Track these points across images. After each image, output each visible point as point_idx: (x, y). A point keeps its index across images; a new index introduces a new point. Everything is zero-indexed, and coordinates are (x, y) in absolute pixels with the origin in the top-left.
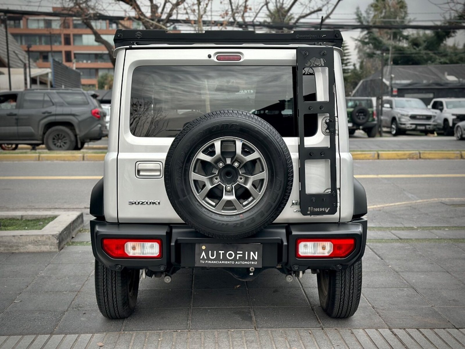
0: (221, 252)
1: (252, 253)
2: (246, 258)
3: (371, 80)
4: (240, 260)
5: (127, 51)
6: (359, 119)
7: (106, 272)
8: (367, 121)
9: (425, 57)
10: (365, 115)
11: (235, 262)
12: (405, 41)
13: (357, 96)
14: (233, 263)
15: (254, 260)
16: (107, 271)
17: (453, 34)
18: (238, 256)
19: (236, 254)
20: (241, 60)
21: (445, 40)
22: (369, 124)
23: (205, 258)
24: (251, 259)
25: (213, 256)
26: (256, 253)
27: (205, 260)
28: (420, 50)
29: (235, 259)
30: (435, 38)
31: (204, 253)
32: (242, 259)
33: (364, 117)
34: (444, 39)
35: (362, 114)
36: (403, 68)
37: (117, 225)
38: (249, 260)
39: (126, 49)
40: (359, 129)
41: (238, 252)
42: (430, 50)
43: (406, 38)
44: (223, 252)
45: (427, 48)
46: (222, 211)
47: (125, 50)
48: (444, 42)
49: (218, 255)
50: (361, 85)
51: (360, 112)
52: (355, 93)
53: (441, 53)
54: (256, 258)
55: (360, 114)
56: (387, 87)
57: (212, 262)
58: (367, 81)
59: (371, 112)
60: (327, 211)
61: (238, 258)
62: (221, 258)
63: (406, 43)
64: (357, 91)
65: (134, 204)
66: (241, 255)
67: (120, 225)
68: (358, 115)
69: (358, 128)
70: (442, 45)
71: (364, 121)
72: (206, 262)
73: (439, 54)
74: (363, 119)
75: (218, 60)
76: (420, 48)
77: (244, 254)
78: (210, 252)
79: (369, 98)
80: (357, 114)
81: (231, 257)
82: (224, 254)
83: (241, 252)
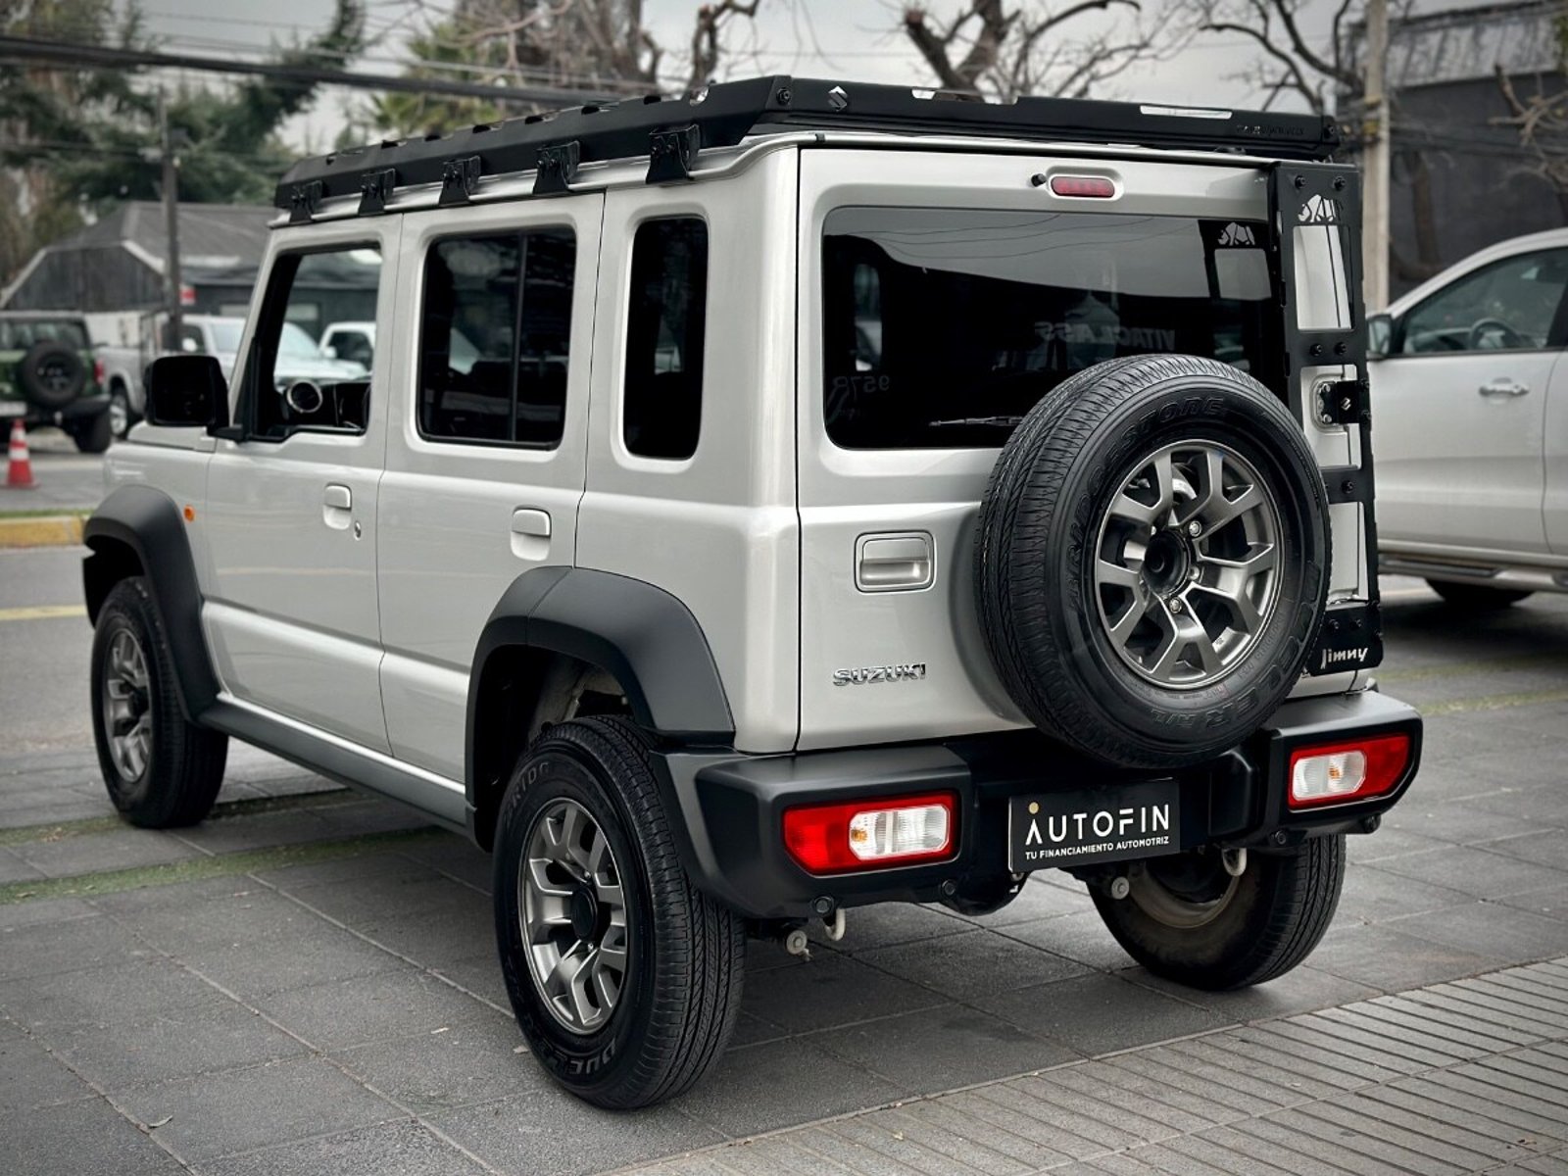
0: (1080, 817)
1: (1156, 811)
2: (1143, 830)
3: (85, 252)
4: (1127, 837)
5: (803, 152)
6: (51, 386)
7: (704, 936)
8: (79, 394)
9: (219, 176)
10: (66, 374)
11: (1115, 846)
12: (138, 115)
13: (28, 308)
14: (1110, 847)
15: (1161, 832)
16: (704, 933)
17: (305, 105)
18: (1123, 822)
19: (1117, 818)
20: (1115, 198)
21: (281, 123)
22: (85, 404)
23: (1040, 841)
24: (1155, 828)
25: (1058, 833)
26: (1167, 807)
27: (1038, 848)
28: (203, 150)
29: (1114, 837)
30: (246, 112)
31: (1034, 827)
32: (1133, 832)
33: (64, 380)
34: (277, 119)
35: (59, 372)
36: (195, 212)
37: (788, 761)
38: (1150, 834)
39: (802, 146)
40: (51, 423)
41: (1122, 812)
42: (233, 152)
43: (145, 105)
44: (1084, 816)
45: (224, 146)
46: (1172, 679)
47: (796, 149)
48: (278, 130)
49: (1073, 824)
50: (39, 268)
51: (50, 366)
52: (15, 296)
53: (266, 164)
54: (1166, 825)
55: (51, 372)
56: (158, 279)
57: (1057, 852)
58: (64, 255)
59: (86, 364)
60: (1362, 657)
61: (1122, 832)
62: (1080, 837)
63: (143, 123)
64: (26, 288)
65: (851, 684)
66: (1130, 821)
67: (798, 759)
68: (46, 375)
69: (46, 418)
70: (269, 138)
71: (68, 393)
72: (1042, 853)
73: (260, 165)
74: (63, 386)
75: (1057, 193)
76: (204, 142)
77: (1136, 816)
78: (1051, 819)
79: (77, 315)
80: (41, 371)
81: (1103, 828)
82: (1087, 823)
83: (1130, 811)
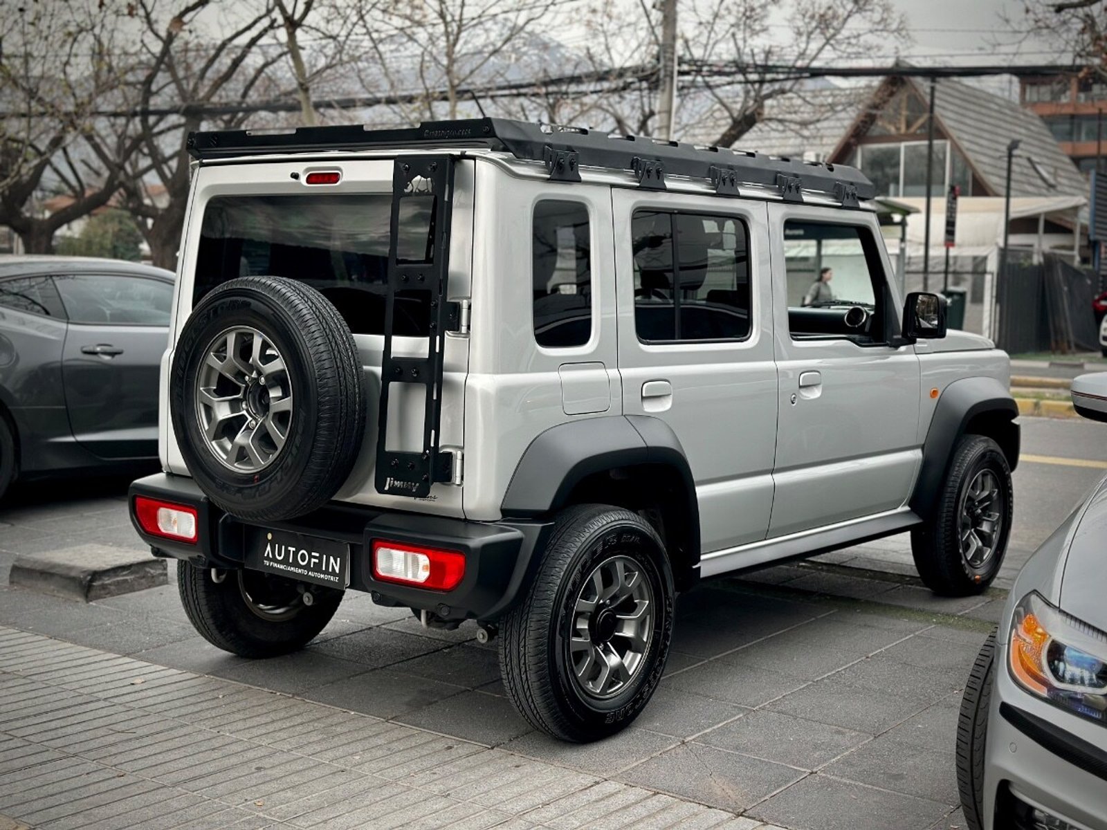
0: (292, 549)
1: (332, 559)
2: (324, 569)
4: (315, 570)
11: (308, 573)
14: (306, 572)
15: (334, 573)
18: (313, 560)
19: (310, 556)
23: (271, 556)
24: (330, 570)
25: (280, 555)
26: (339, 559)
27: (270, 560)
29: (307, 567)
31: (269, 548)
32: (317, 568)
38: (326, 572)
41: (313, 554)
44: (294, 549)
46: (236, 465)
49: (287, 552)
54: (337, 571)
57: (279, 566)
61: (312, 565)
62: (291, 561)
66: (317, 561)
72: (271, 564)
75: (307, 183)
77: (320, 559)
78: (277, 546)
81: (303, 561)
82: (295, 554)
83: (317, 555)
